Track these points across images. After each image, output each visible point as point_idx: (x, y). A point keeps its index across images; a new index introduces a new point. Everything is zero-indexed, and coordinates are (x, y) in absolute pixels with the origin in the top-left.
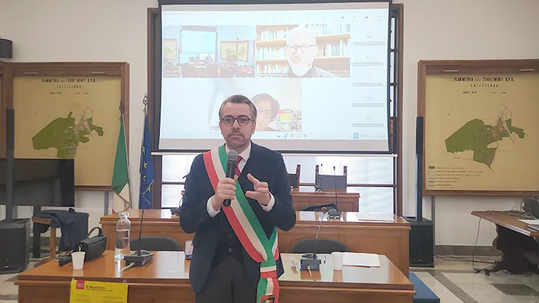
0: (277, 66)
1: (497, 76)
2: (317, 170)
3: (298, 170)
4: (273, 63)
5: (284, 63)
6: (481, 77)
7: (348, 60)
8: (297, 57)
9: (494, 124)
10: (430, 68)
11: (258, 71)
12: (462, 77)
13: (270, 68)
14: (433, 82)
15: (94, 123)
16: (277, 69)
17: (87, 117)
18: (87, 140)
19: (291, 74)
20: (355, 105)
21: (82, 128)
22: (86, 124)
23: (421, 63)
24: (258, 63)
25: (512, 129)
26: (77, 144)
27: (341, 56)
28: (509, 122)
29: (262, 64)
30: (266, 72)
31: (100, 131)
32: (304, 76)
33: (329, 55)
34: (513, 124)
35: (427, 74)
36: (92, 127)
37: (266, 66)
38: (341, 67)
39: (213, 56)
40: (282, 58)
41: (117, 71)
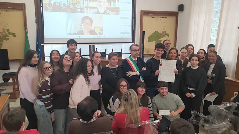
0: (93, 9)
1: (163, 17)
2: (112, 51)
3: (106, 51)
4: (92, 8)
5: (95, 8)
6: (159, 17)
7: (119, 8)
8: (100, 6)
9: (161, 33)
10: (145, 13)
11: (85, 11)
12: (153, 16)
13: (90, 10)
14: (146, 18)
15: (10, 31)
16: (93, 10)
17: (6, 29)
18: (8, 39)
19: (98, 13)
20: (121, 26)
21: (4, 34)
22: (6, 31)
23: (142, 11)
24: (85, 7)
25: (166, 34)
26: (3, 41)
27: (116, 7)
28: (165, 32)
29: (87, 8)
30: (89, 11)
31: (14, 35)
32: (103, 14)
33: (112, 6)
34: (166, 33)
35: (144, 15)
36: (10, 33)
37: (89, 9)
38: (116, 11)
39: (66, 3)
40: (95, 6)
41: (21, 7)
